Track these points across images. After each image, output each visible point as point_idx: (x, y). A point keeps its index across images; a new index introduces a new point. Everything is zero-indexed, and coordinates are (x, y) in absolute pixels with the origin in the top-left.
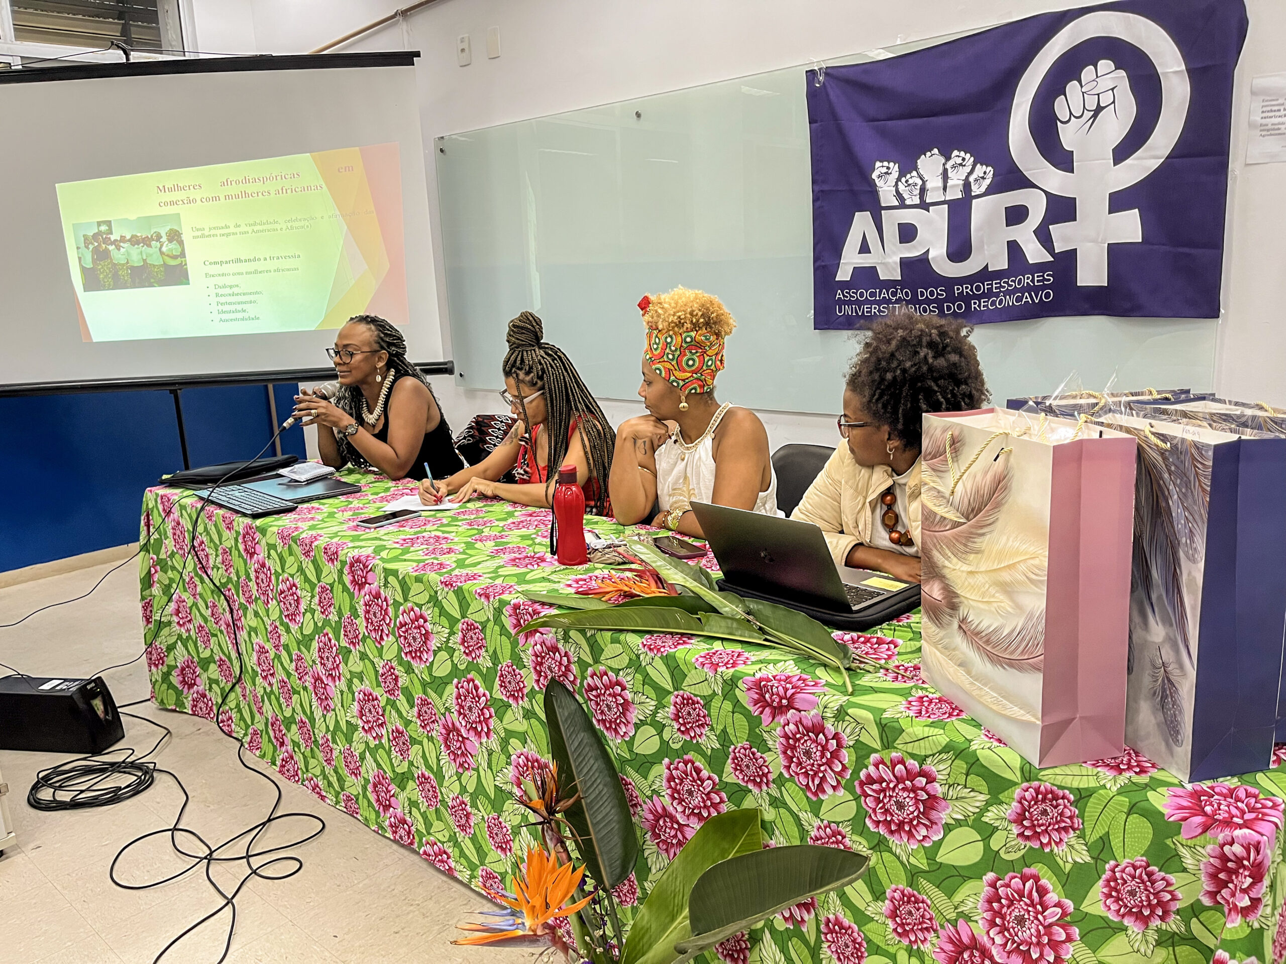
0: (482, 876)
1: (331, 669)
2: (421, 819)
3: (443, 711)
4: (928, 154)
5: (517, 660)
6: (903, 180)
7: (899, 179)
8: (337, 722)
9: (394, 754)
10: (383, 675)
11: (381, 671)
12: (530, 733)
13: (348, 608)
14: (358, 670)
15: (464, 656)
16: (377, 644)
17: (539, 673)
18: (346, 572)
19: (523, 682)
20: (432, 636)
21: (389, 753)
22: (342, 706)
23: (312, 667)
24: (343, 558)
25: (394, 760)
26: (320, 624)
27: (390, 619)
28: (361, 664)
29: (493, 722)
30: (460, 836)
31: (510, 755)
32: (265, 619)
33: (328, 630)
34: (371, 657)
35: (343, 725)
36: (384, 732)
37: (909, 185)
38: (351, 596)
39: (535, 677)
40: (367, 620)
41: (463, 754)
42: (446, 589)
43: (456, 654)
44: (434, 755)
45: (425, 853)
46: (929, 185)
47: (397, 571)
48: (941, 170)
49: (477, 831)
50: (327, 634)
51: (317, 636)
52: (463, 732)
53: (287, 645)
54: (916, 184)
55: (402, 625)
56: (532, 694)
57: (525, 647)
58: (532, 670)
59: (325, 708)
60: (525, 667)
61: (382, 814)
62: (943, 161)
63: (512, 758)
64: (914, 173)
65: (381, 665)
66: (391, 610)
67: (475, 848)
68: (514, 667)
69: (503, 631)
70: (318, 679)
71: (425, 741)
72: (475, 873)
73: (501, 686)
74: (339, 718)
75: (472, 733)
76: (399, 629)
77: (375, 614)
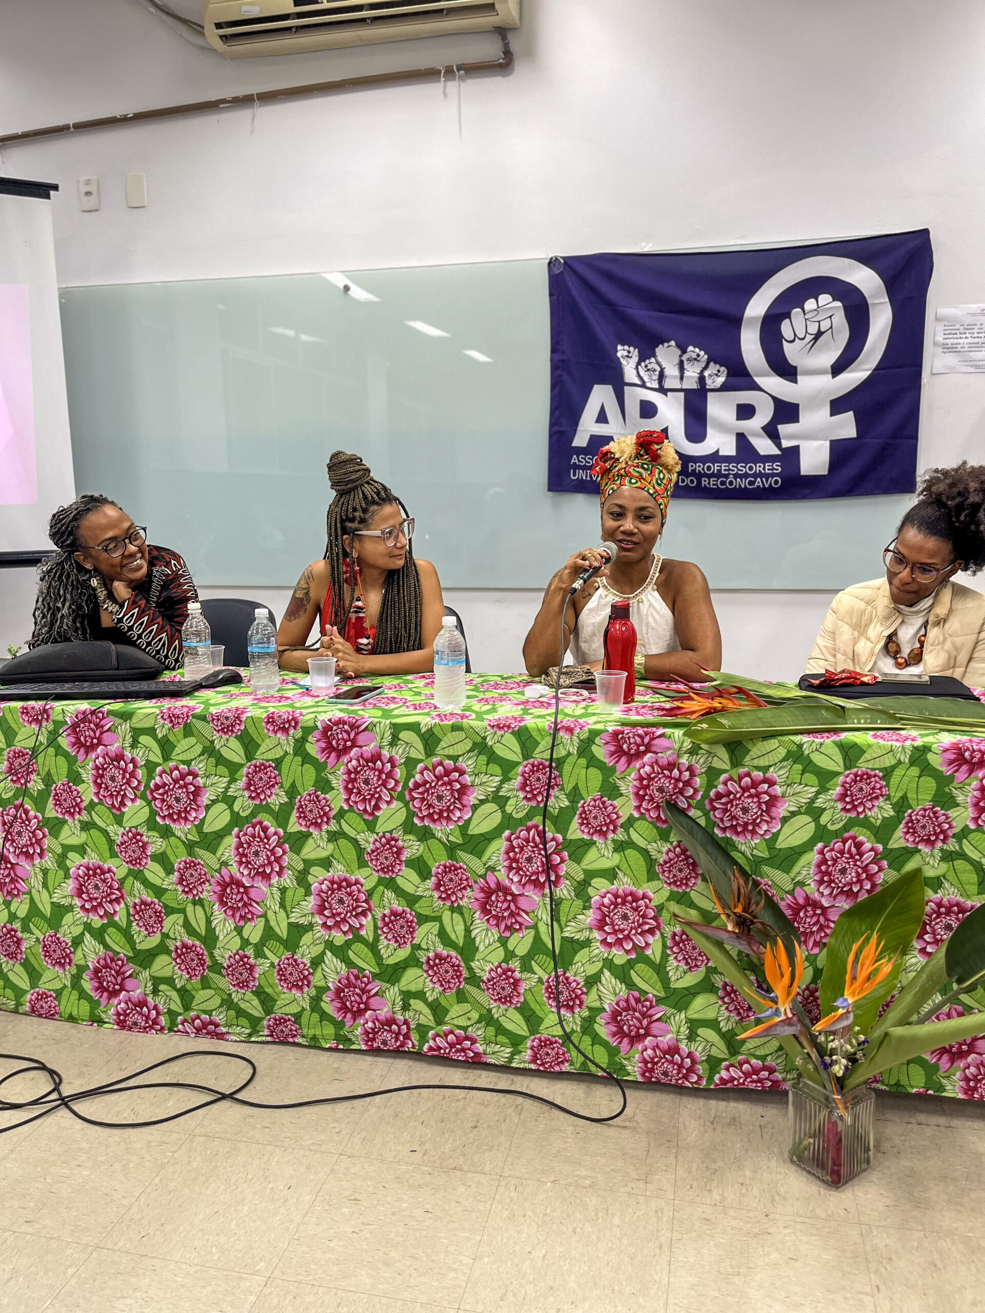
0: (532, 1048)
1: (264, 866)
2: (426, 1011)
3: (481, 871)
4: (666, 344)
5: (613, 792)
6: (643, 364)
7: (639, 364)
8: (268, 928)
9: (383, 942)
10: (373, 851)
11: (369, 848)
12: (624, 866)
13: (312, 783)
14: (323, 854)
15: (524, 802)
16: (366, 817)
17: (641, 798)
18: (310, 739)
19: (616, 813)
20: (471, 789)
21: (373, 947)
22: (282, 905)
23: (219, 871)
24: (311, 724)
25: (382, 951)
26: (243, 814)
27: (397, 782)
28: (331, 846)
29: (563, 869)
30: (497, 1010)
31: (590, 898)
32: (110, 829)
33: (262, 816)
34: (352, 833)
35: (282, 930)
36: (367, 921)
37: (648, 370)
38: (319, 767)
39: (635, 803)
40: (349, 791)
41: (512, 915)
42: (500, 733)
43: (512, 802)
44: (460, 928)
45: (431, 1049)
46: (667, 372)
47: (418, 724)
48: (677, 361)
49: (529, 998)
50: (261, 823)
51: (236, 830)
52: (515, 889)
53: (164, 854)
54: (654, 371)
55: (417, 785)
56: (631, 821)
57: (626, 773)
58: (632, 797)
59: (242, 918)
60: (621, 795)
61: (348, 1024)
62: (679, 352)
63: (593, 900)
64: (653, 360)
65: (371, 840)
66: (399, 773)
67: (524, 1017)
68: (605, 799)
69: (593, 762)
70: (228, 885)
71: (446, 916)
72: (521, 1047)
73: (582, 824)
74: (273, 923)
75: (530, 887)
76: (411, 791)
77: (366, 782)
